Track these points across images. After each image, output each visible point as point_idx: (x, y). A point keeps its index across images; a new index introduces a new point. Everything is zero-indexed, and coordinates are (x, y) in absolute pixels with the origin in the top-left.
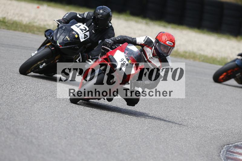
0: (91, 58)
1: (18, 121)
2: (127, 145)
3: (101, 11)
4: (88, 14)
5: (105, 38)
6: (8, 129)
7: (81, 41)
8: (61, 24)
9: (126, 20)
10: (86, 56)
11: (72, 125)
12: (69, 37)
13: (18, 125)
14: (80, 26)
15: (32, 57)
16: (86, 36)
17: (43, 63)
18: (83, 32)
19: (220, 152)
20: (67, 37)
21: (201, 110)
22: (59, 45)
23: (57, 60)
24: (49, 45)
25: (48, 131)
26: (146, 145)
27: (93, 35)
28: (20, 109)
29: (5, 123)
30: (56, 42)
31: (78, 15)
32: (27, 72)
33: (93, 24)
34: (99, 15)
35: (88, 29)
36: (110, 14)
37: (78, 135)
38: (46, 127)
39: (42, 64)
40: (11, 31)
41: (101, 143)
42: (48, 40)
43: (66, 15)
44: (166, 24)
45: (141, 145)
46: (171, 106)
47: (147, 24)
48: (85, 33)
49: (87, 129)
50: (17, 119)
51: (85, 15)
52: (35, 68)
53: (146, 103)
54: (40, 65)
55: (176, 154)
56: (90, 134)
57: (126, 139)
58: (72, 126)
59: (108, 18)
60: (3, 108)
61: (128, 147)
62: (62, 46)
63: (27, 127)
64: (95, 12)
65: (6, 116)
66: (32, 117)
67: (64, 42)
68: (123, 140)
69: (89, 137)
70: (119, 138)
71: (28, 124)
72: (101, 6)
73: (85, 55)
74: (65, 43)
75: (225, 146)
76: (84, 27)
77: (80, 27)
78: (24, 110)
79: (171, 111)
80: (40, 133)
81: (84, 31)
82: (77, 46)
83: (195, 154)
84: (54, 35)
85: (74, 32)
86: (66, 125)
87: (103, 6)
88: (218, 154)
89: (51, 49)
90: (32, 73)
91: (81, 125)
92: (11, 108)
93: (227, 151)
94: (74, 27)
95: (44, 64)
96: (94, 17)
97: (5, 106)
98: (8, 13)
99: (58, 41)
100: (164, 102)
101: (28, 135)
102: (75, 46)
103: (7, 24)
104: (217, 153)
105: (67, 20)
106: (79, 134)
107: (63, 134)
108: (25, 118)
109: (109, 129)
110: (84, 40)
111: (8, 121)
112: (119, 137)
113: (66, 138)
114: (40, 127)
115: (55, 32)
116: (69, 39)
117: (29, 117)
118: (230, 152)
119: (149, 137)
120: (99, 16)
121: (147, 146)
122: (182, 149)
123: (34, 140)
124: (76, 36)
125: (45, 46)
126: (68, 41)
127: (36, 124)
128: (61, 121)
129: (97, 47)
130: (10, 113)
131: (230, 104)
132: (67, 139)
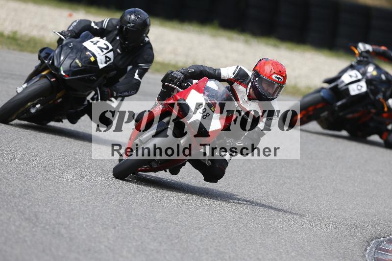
0: (115, 95)
1: (37, 199)
2: (213, 239)
3: (133, 17)
4: (110, 22)
5: (139, 62)
6: (21, 212)
7: (100, 68)
8: (65, 38)
9: (214, 36)
10: (108, 92)
11: (126, 206)
12: (81, 60)
13: (37, 206)
14: (98, 41)
15: (18, 94)
16: (108, 59)
17: (37, 104)
18: (103, 52)
19: (366, 250)
20: (77, 61)
21: (334, 182)
22: (64, 74)
23: (59, 98)
24: (46, 74)
25: (87, 216)
26: (244, 239)
27: (120, 57)
28: (41, 180)
29: (16, 203)
30: (58, 70)
31: (93, 24)
32: (10, 119)
33: (118, 38)
34: (130, 23)
35: (111, 47)
36: (147, 22)
37: (134, 222)
38: (83, 209)
39: (34, 106)
40: (25, 54)
41: (171, 235)
42: (44, 65)
43: (73, 25)
44: (277, 43)
45: (237, 238)
46: (285, 176)
47: (246, 42)
48: (107, 55)
49: (148, 212)
50: (36, 197)
51: (105, 24)
52: (23, 113)
53: (246, 171)
54: (30, 108)
55: (293, 254)
56: (155, 221)
57: (213, 230)
58: (124, 208)
59: (144, 28)
60: (14, 178)
61: (216, 241)
62: (68, 75)
63: (53, 209)
64: (122, 18)
65: (17, 192)
66: (59, 193)
67: (72, 68)
68: (207, 231)
69: (152, 225)
70: (200, 228)
71: (54, 204)
72: (132, 9)
73: (106, 90)
74: (73, 71)
75: (372, 240)
76: (105, 44)
77: (99, 44)
78: (48, 183)
79: (285, 183)
80: (73, 219)
81: (105, 51)
82: (94, 76)
83: (325, 254)
84: (55, 57)
85: (88, 53)
86: (115, 206)
87: (135, 8)
88: (362, 253)
89: (50, 81)
90: (17, 121)
91: (140, 206)
92: (26, 178)
93: (376, 248)
94: (87, 44)
95: (38, 106)
96: (121, 27)
97: (16, 174)
98: (20, 24)
99: (61, 68)
100: (274, 170)
101: (53, 222)
102: (91, 76)
103: (20, 42)
104: (359, 251)
105: (76, 34)
106: (137, 221)
107: (110, 220)
108: (48, 194)
109: (186, 213)
110: (105, 65)
111: (21, 199)
112: (201, 226)
113: (115, 228)
114: (73, 210)
115: (57, 52)
116: (80, 64)
117: (55, 193)
118: (381, 249)
119: (249, 225)
120: (128, 25)
121: (246, 240)
122: (303, 246)
123: (63, 231)
124: (92, 59)
125: (39, 75)
126: (78, 67)
127: (66, 205)
128: (106, 200)
129: (124, 77)
130: (24, 187)
131: (381, 173)
132: (117, 228)
